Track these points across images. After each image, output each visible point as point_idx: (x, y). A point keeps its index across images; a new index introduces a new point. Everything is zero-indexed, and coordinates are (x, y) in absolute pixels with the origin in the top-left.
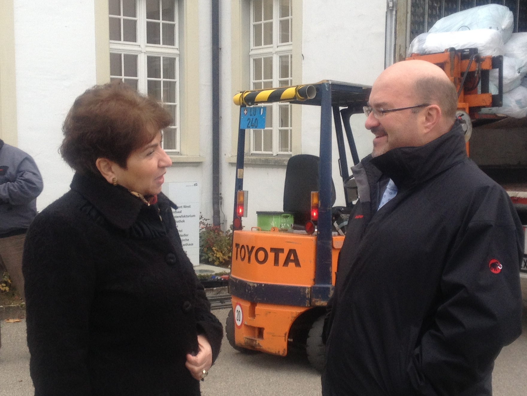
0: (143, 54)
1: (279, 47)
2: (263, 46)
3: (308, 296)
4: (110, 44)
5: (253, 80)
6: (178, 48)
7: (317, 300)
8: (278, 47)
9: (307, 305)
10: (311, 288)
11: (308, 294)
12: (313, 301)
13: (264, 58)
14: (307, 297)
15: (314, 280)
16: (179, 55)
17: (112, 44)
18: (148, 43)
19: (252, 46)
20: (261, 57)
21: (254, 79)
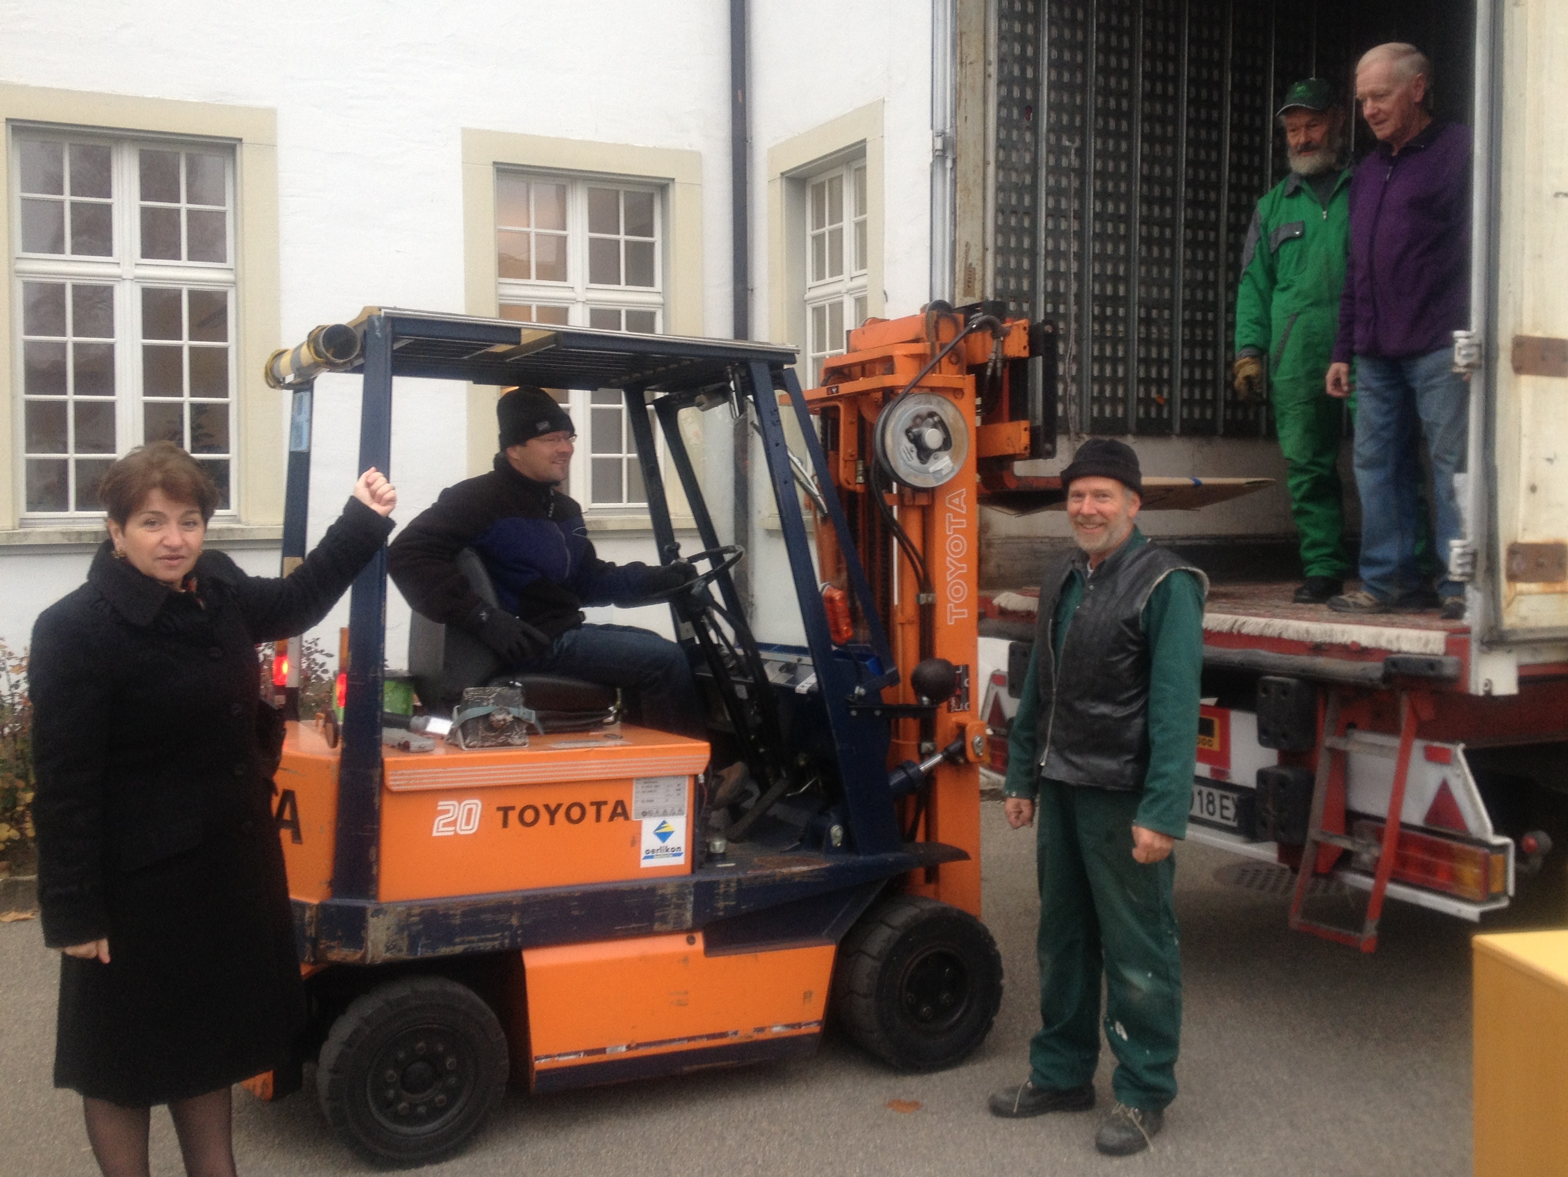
0: (580, 306)
1: (854, 280)
2: (828, 279)
3: (311, 931)
4: (500, 286)
5: (813, 352)
6: (660, 291)
7: (332, 944)
8: (852, 278)
9: (306, 958)
10: (317, 906)
11: (310, 924)
12: (322, 946)
13: (830, 305)
14: (308, 933)
15: (331, 884)
16: (663, 305)
17: (504, 286)
18: (592, 281)
19: (810, 283)
20: (824, 302)
21: (815, 350)
